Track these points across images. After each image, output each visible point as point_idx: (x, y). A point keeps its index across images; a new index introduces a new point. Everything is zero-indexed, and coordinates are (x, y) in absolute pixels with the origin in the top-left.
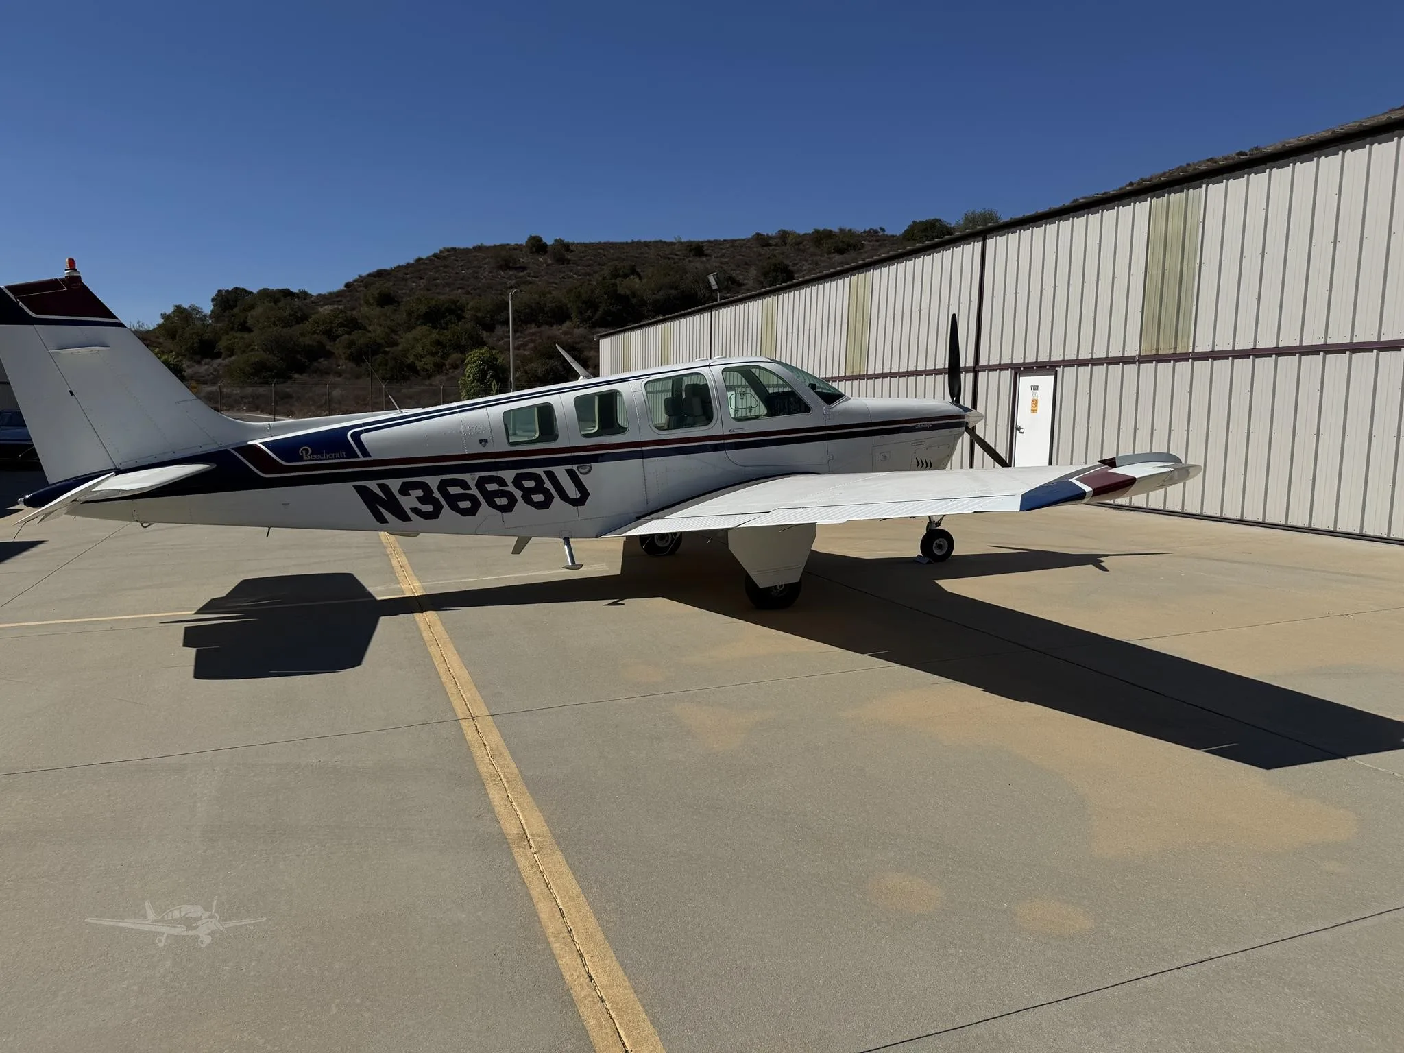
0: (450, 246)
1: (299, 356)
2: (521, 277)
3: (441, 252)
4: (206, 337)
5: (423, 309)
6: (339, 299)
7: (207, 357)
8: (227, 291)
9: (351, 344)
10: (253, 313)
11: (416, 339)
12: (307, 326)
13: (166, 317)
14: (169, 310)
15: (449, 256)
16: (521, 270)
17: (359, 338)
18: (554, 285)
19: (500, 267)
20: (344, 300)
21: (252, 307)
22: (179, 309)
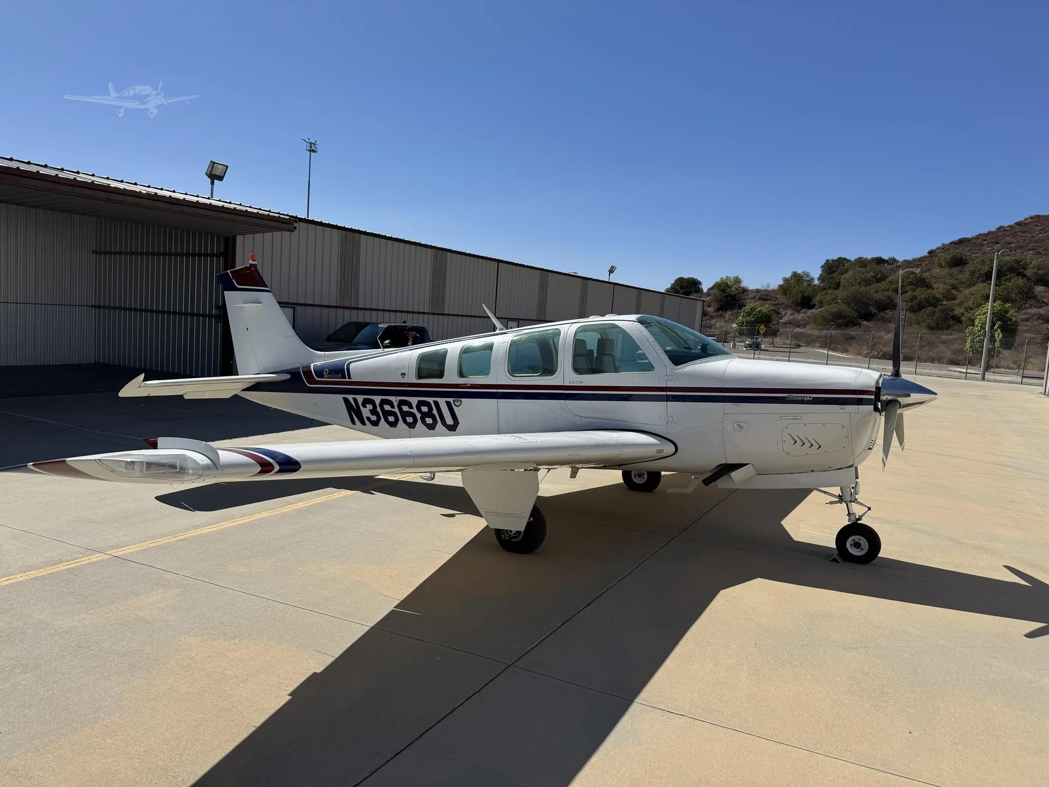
1: (871, 308)
3: (1026, 219)
4: (806, 295)
5: (986, 268)
6: (919, 263)
7: (804, 308)
8: (833, 260)
10: (846, 276)
11: (971, 294)
12: (883, 285)
13: (786, 280)
14: (788, 275)
17: (921, 294)
20: (924, 265)
21: (846, 271)
22: (795, 275)
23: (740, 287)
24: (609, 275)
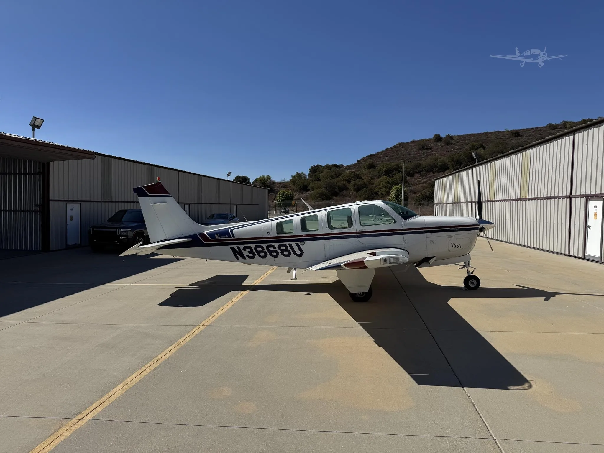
0: (400, 142)
1: (336, 190)
2: (429, 152)
3: (397, 145)
4: (305, 184)
5: (385, 169)
6: (354, 167)
7: (305, 191)
8: (314, 166)
9: (355, 184)
10: (322, 174)
11: (380, 182)
12: (340, 178)
13: (293, 177)
14: (294, 174)
15: (400, 146)
16: (429, 149)
17: (359, 182)
18: (443, 155)
19: (420, 149)
20: (356, 168)
21: (322, 172)
22: (297, 174)
23: (271, 181)
24: (228, 177)
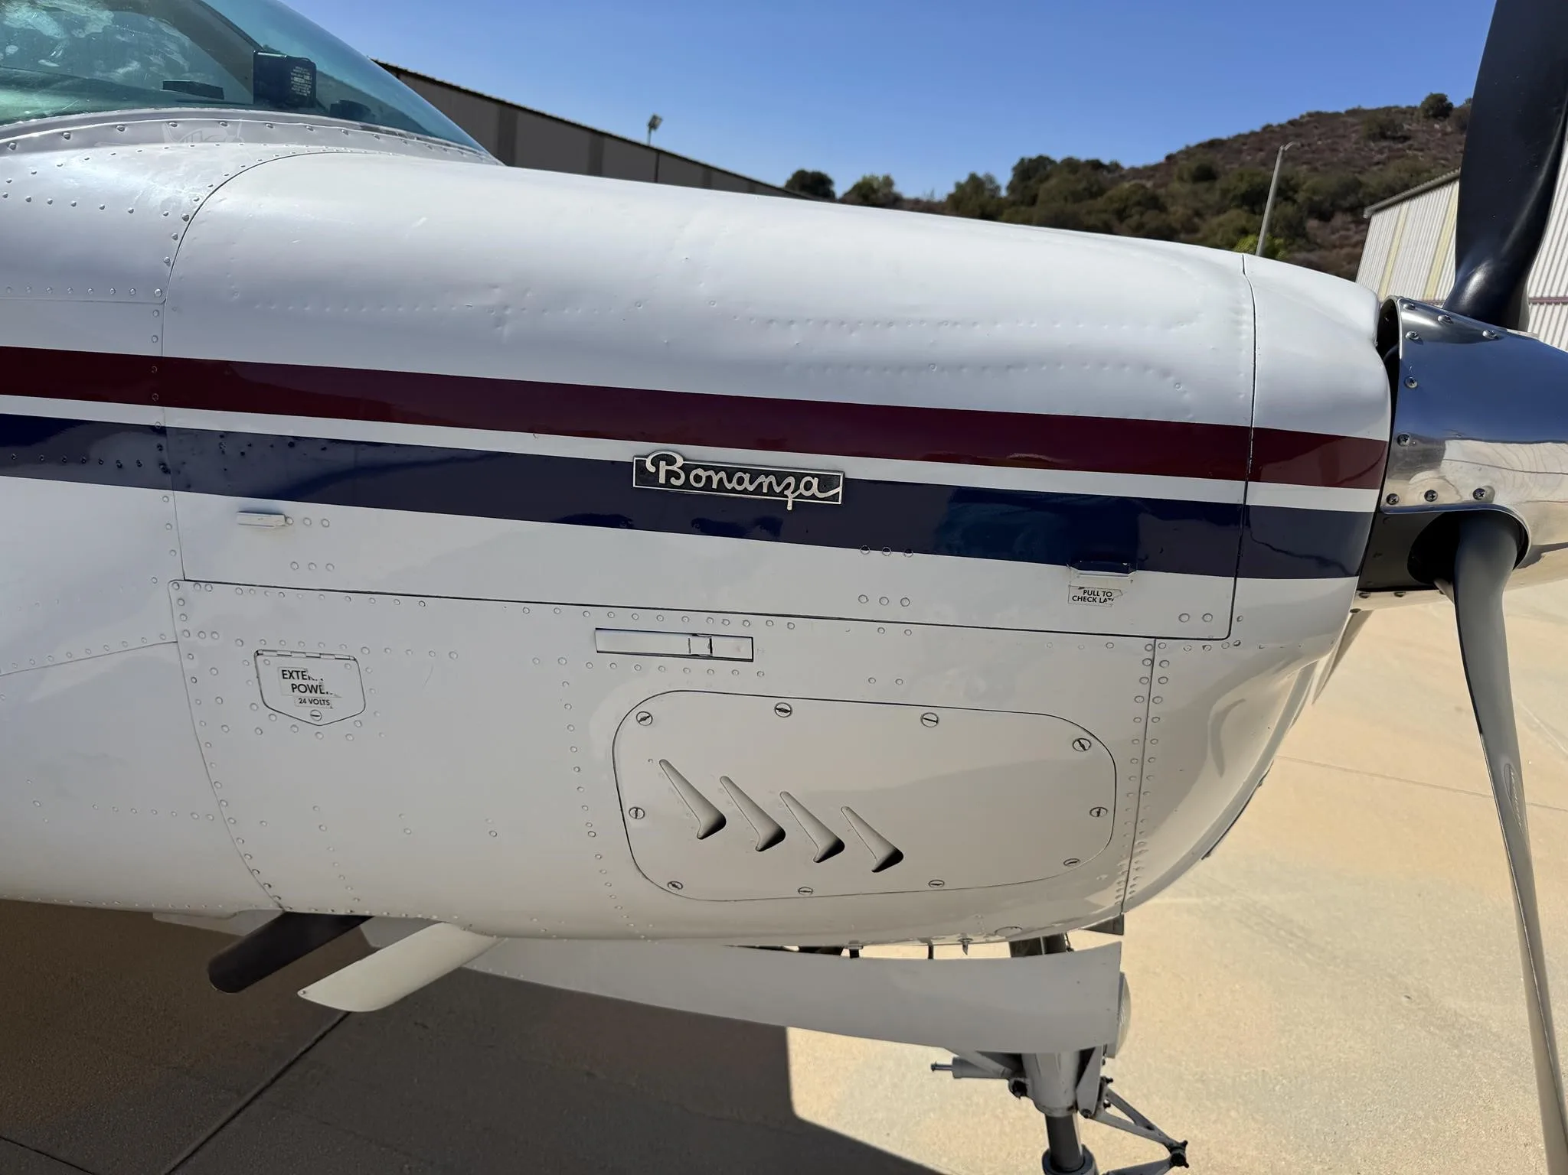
0: (1313, 109)
2: (1399, 150)
3: (1302, 117)
5: (1243, 187)
6: (1151, 173)
8: (1030, 160)
10: (1048, 185)
12: (1100, 202)
13: (960, 186)
14: (963, 178)
15: (1308, 122)
16: (1402, 139)
18: (1443, 162)
19: (1373, 137)
20: (1157, 176)
21: (1047, 177)
22: (973, 178)
23: (891, 193)
